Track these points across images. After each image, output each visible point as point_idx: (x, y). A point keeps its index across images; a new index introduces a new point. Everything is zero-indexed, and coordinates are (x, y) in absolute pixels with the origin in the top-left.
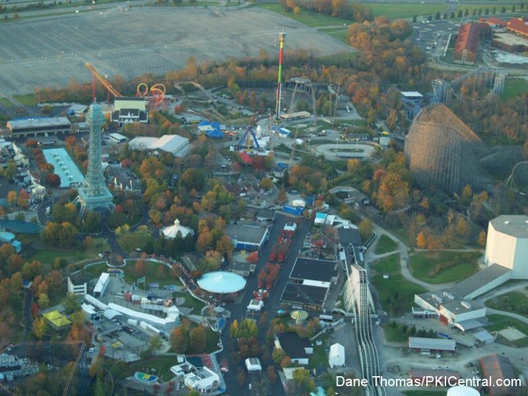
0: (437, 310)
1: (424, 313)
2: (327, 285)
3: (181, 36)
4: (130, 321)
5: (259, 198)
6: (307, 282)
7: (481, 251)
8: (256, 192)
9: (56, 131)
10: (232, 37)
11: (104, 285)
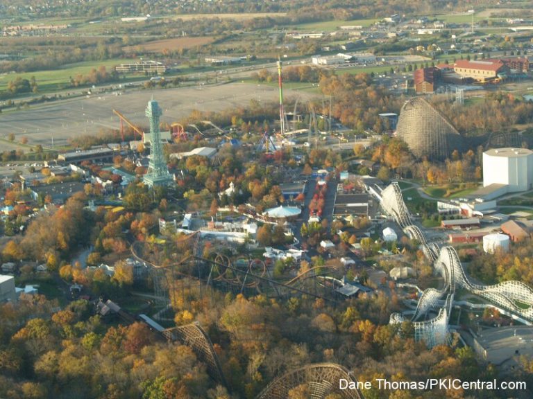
0: (458, 207)
1: (448, 210)
2: (366, 204)
3: (175, 104)
4: (218, 238)
5: (288, 173)
6: (349, 205)
7: (480, 183)
8: (285, 170)
9: (101, 158)
10: (220, 100)
11: (189, 221)
